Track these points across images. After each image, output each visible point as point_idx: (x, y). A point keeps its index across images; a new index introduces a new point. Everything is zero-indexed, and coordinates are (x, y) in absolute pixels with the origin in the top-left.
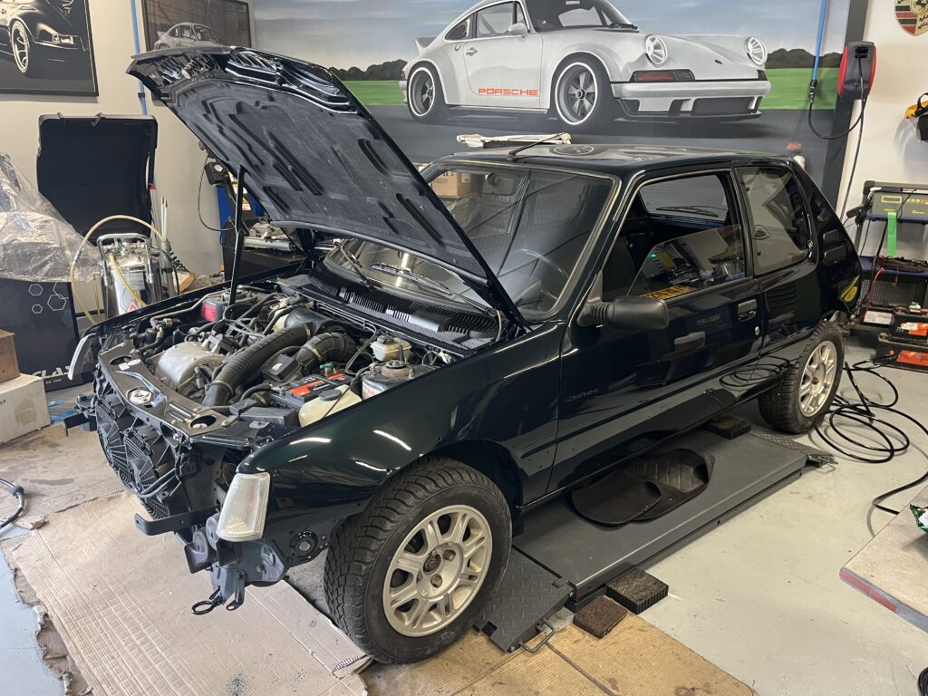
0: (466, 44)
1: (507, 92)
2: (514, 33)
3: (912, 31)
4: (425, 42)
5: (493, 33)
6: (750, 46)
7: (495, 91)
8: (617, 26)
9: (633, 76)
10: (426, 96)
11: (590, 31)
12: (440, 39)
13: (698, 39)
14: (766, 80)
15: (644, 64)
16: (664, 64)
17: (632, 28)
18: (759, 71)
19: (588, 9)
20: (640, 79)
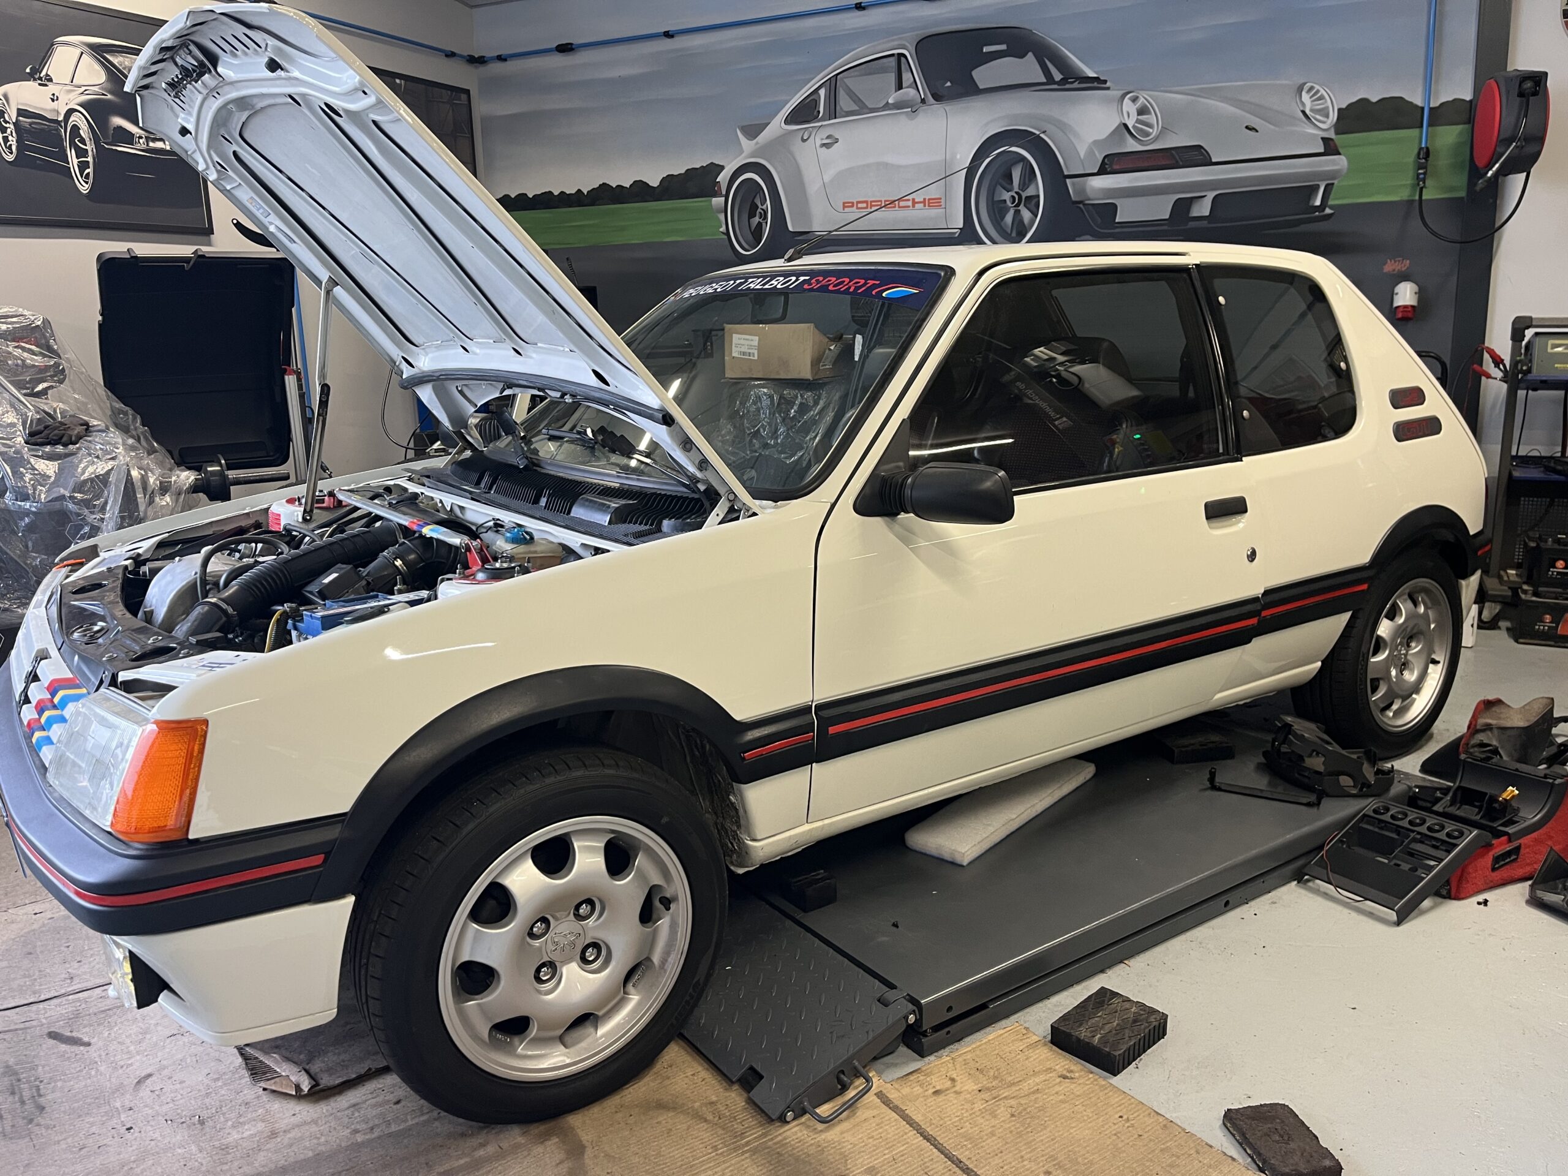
0: (819, 132)
1: (891, 205)
2: (898, 106)
4: (752, 131)
5: (862, 108)
6: (1306, 97)
7: (870, 205)
8: (1071, 81)
9: (1103, 164)
10: (756, 220)
11: (1026, 93)
13: (1211, 93)
14: (1340, 154)
15: (1122, 141)
16: (1156, 139)
17: (1097, 83)
18: (1325, 140)
19: (1022, 56)
20: (1116, 167)
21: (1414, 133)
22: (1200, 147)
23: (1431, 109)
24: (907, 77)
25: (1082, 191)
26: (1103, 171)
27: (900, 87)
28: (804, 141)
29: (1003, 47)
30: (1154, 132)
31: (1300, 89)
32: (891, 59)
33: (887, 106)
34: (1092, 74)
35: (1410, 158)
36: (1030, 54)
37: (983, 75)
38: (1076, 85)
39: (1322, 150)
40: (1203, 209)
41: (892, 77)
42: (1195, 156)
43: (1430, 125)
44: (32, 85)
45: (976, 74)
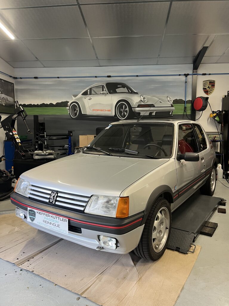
0: (88, 97)
1: (101, 110)
3: (207, 94)
4: (75, 96)
5: (96, 94)
6: (168, 98)
7: (98, 110)
8: (132, 92)
9: (138, 106)
10: (76, 111)
11: (125, 94)
12: (80, 95)
13: (155, 96)
14: (173, 107)
15: (141, 103)
16: (146, 103)
18: (171, 105)
19: (124, 88)
20: (140, 107)
21: (184, 104)
22: (153, 104)
23: (186, 101)
24: (104, 89)
25: (135, 110)
26: (138, 107)
27: (103, 91)
28: (85, 98)
29: (121, 86)
30: (146, 102)
31: (167, 97)
32: (102, 86)
33: (101, 94)
34: (136, 92)
35: (183, 108)
36: (126, 88)
37: (118, 90)
38: (133, 93)
39: (171, 106)
40: (154, 114)
41: (102, 89)
42: (152, 106)
43: (186, 103)
45: (116, 90)
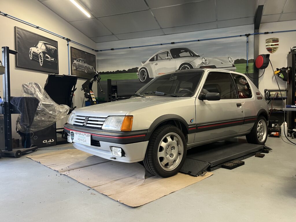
0: (155, 63)
2: (167, 59)
3: (270, 52)
4: (144, 62)
5: (162, 59)
6: (229, 59)
9: (200, 68)
10: (144, 76)
11: (188, 57)
12: (148, 62)
13: (216, 58)
14: (235, 67)
15: (203, 65)
16: (208, 64)
17: (198, 56)
18: (233, 65)
19: (187, 52)
21: (246, 64)
23: (248, 61)
24: (169, 55)
28: (152, 64)
29: (184, 51)
32: (166, 52)
33: (166, 59)
34: (198, 55)
35: (245, 67)
36: (188, 52)
37: (181, 55)
38: (195, 56)
41: (166, 55)
42: (214, 67)
43: (248, 63)
44: (35, 48)
45: (180, 54)
